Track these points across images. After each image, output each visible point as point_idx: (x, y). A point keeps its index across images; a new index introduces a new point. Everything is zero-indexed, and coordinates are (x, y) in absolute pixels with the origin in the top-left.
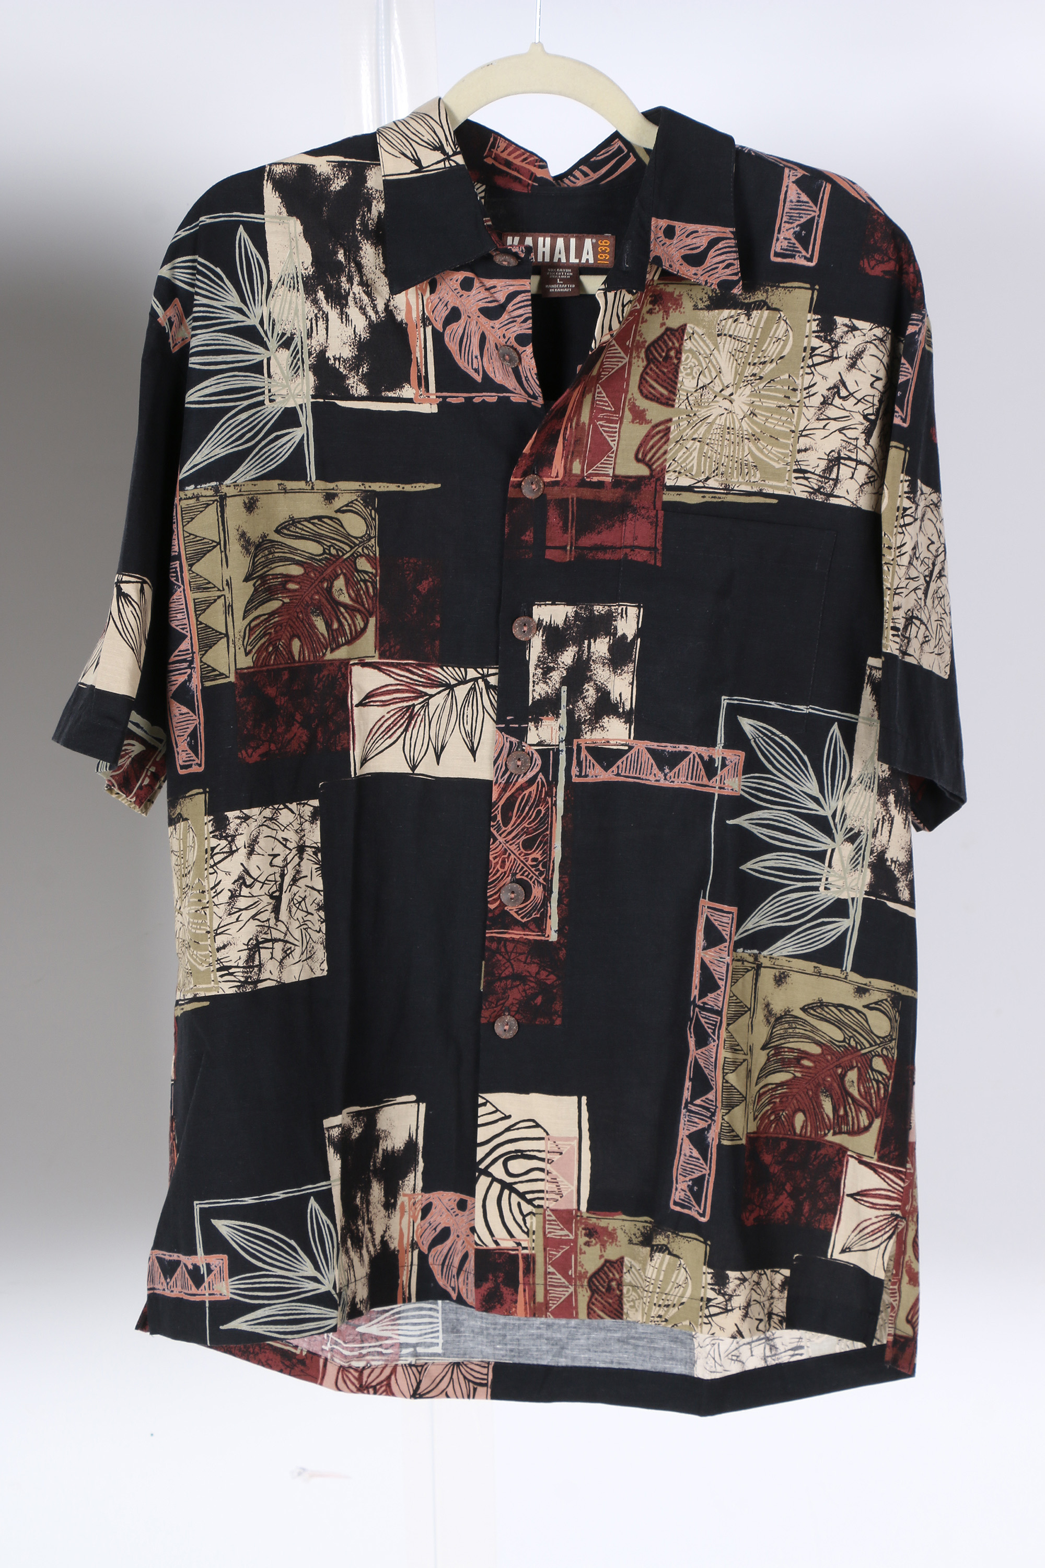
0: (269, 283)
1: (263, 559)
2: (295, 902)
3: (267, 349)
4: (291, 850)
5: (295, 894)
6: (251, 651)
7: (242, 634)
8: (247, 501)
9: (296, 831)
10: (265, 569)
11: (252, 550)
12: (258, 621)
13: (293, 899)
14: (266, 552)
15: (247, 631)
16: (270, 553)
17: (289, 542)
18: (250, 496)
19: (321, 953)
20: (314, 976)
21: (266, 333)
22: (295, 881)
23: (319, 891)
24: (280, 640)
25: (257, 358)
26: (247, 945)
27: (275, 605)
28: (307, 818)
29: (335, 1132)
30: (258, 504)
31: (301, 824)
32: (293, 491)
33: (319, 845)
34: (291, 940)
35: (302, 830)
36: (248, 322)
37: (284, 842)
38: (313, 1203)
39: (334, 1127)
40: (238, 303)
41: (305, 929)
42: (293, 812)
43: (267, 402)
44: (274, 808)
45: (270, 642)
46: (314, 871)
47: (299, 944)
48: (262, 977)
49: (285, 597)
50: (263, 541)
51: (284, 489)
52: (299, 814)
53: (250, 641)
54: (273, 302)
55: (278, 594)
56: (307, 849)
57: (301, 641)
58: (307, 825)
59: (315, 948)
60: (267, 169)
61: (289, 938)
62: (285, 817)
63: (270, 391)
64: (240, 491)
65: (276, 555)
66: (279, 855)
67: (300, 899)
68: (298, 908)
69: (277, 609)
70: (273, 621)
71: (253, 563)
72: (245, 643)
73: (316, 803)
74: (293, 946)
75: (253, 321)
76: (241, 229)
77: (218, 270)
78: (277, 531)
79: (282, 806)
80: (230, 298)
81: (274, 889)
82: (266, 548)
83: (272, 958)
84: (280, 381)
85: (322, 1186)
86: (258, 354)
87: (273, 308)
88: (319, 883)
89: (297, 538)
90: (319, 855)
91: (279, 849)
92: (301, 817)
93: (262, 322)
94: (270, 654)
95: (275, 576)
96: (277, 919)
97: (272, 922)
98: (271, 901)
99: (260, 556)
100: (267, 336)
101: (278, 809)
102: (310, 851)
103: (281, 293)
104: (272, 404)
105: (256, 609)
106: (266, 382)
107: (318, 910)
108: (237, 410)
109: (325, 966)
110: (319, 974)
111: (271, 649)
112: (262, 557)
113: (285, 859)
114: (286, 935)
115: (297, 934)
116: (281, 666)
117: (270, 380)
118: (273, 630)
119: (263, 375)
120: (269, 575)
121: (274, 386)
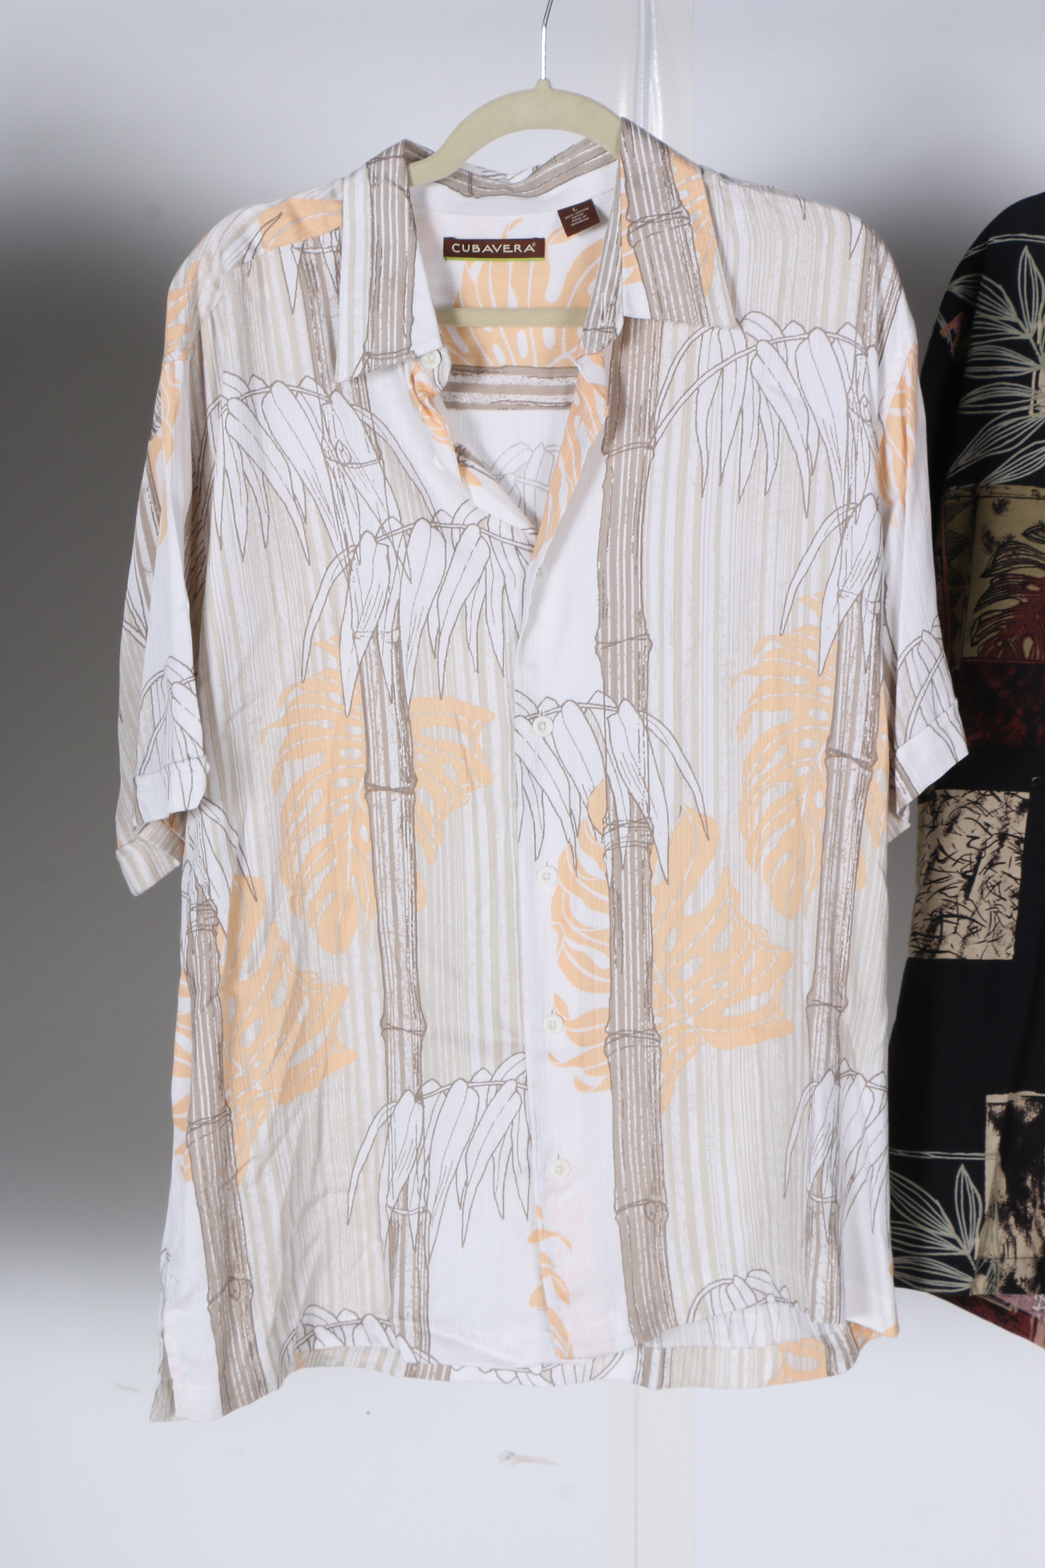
1: (1005, 559)
2: (989, 885)
3: (1037, 361)
4: (991, 835)
5: (989, 878)
6: (980, 643)
7: (971, 625)
8: (996, 502)
9: (1000, 819)
10: (1005, 569)
11: (995, 548)
12: (991, 616)
13: (986, 882)
14: (1010, 553)
15: (979, 625)
16: (1014, 554)
17: (1035, 545)
18: (1001, 499)
19: (1009, 938)
20: (998, 958)
21: (1038, 347)
22: (991, 865)
23: (1016, 879)
24: (1011, 636)
25: (1027, 371)
26: (931, 915)
27: (1011, 603)
28: (1014, 808)
29: (998, 1110)
30: (1009, 507)
31: (1007, 813)
33: (1023, 836)
34: (979, 919)
35: (1007, 819)
36: (1023, 336)
37: (986, 827)
38: (962, 1171)
39: (998, 1104)
40: (1014, 318)
41: (995, 912)
42: (999, 800)
43: (1031, 412)
44: (980, 794)
45: (1000, 637)
46: (1013, 859)
47: (987, 925)
48: (942, 949)
49: (1023, 597)
50: (1008, 542)
51: (1038, 495)
52: (1006, 803)
53: (978, 633)
55: (1016, 593)
56: (1010, 837)
57: (1034, 640)
58: (1012, 815)
59: (1003, 933)
61: (976, 917)
62: (990, 803)
63: (1035, 402)
64: (991, 493)
65: (1021, 557)
66: (978, 838)
67: (994, 884)
68: (991, 891)
69: (1013, 608)
70: (1005, 618)
71: (994, 561)
72: (973, 634)
73: (1026, 795)
74: (980, 927)
75: (1028, 336)
76: (1026, 250)
77: (1000, 287)
78: (1026, 534)
79: (988, 793)
80: (1008, 313)
81: (968, 868)
82: (1010, 549)
83: (955, 932)
85: (974, 1156)
86: (1029, 366)
88: (1017, 872)
90: (1022, 846)
91: (979, 832)
92: (1008, 806)
93: (1035, 337)
94: (999, 648)
95: (1016, 576)
96: (967, 897)
97: (961, 899)
98: (963, 879)
99: (1002, 555)
100: (1039, 350)
101: (984, 795)
102: (1012, 840)
104: (1036, 415)
105: (990, 604)
106: (1033, 394)
107: (1012, 897)
108: (999, 417)
109: (1012, 951)
110: (1003, 957)
111: (1000, 644)
112: (1005, 556)
113: (984, 843)
114: (974, 913)
115: (986, 916)
116: (1009, 662)
117: (1037, 392)
118: (1005, 627)
119: (1030, 385)
120: (1010, 574)
121: (1041, 397)
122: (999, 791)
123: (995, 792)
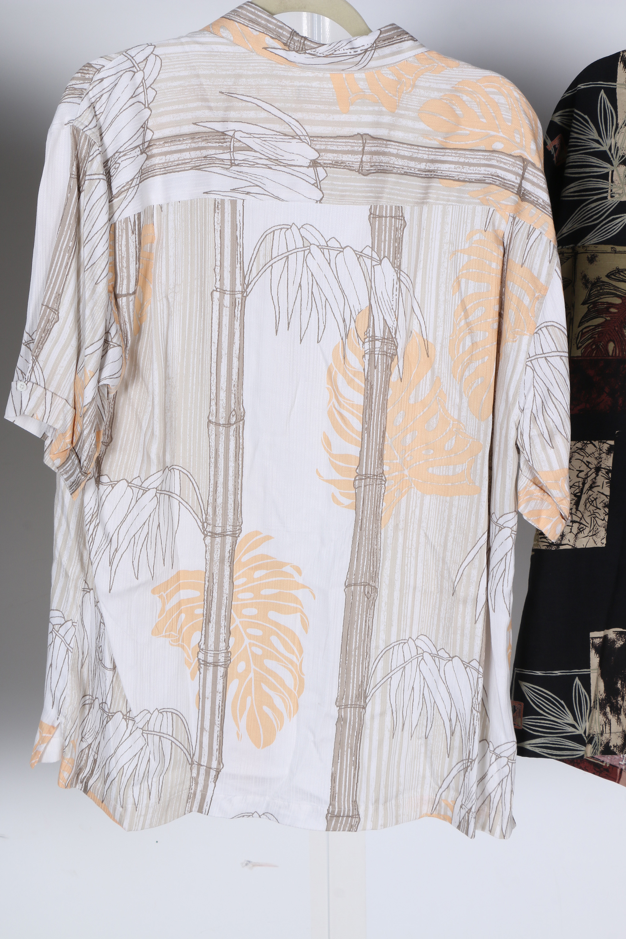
0: (617, 124)
1: (596, 292)
2: (590, 500)
3: (612, 165)
4: (591, 469)
5: (590, 496)
6: (581, 347)
7: (577, 336)
8: (590, 256)
9: (596, 458)
10: (597, 299)
11: (590, 286)
12: (588, 329)
13: (588, 499)
14: (599, 288)
15: (580, 335)
16: (601, 289)
17: (614, 283)
18: (592, 254)
19: (603, 533)
20: (596, 546)
21: (612, 155)
22: (591, 488)
23: (606, 496)
24: (601, 342)
25: (606, 171)
27: (600, 320)
28: (605, 451)
29: (597, 641)
30: (597, 259)
31: (600, 454)
32: (620, 252)
33: (611, 468)
34: (584, 523)
35: (601, 458)
36: (602, 149)
37: (587, 464)
38: (578, 682)
39: (597, 638)
40: (596, 137)
41: (594, 517)
42: (595, 446)
43: (609, 197)
44: (584, 443)
45: (594, 343)
46: (605, 483)
47: (589, 526)
48: (563, 543)
49: (607, 317)
50: (597, 281)
51: (615, 251)
52: (599, 448)
53: (581, 340)
54: (618, 137)
55: (603, 314)
56: (602, 470)
57: (615, 344)
58: (604, 455)
59: (599, 530)
60: (621, 55)
61: (582, 521)
62: (590, 448)
63: (611, 191)
64: (586, 250)
65: (605, 290)
66: (583, 471)
67: (593, 499)
68: (591, 504)
69: (602, 323)
70: (597, 330)
71: (590, 294)
72: (578, 342)
73: (612, 443)
74: (585, 527)
75: (605, 148)
76: (603, 92)
77: (586, 117)
78: (608, 276)
79: (589, 442)
80: (592, 133)
81: (578, 491)
82: (599, 286)
83: (571, 532)
84: (618, 185)
85: (584, 671)
86: (607, 168)
87: (618, 140)
88: (607, 491)
89: (620, 281)
90: (610, 475)
91: (584, 467)
92: (600, 450)
93: (610, 149)
94: (593, 350)
95: (603, 303)
96: (577, 509)
98: (574, 498)
99: (594, 290)
100: (613, 157)
102: (604, 471)
103: (624, 131)
104: (613, 199)
105: (587, 322)
106: (610, 185)
107: (604, 507)
108: (589, 201)
109: (604, 541)
110: (599, 545)
111: (594, 347)
112: (596, 291)
113: (587, 474)
114: (581, 519)
115: (588, 520)
116: (600, 358)
117: (612, 184)
118: (597, 336)
119: (608, 181)
120: (599, 302)
121: (615, 188)
122: (595, 441)
123: (593, 441)
